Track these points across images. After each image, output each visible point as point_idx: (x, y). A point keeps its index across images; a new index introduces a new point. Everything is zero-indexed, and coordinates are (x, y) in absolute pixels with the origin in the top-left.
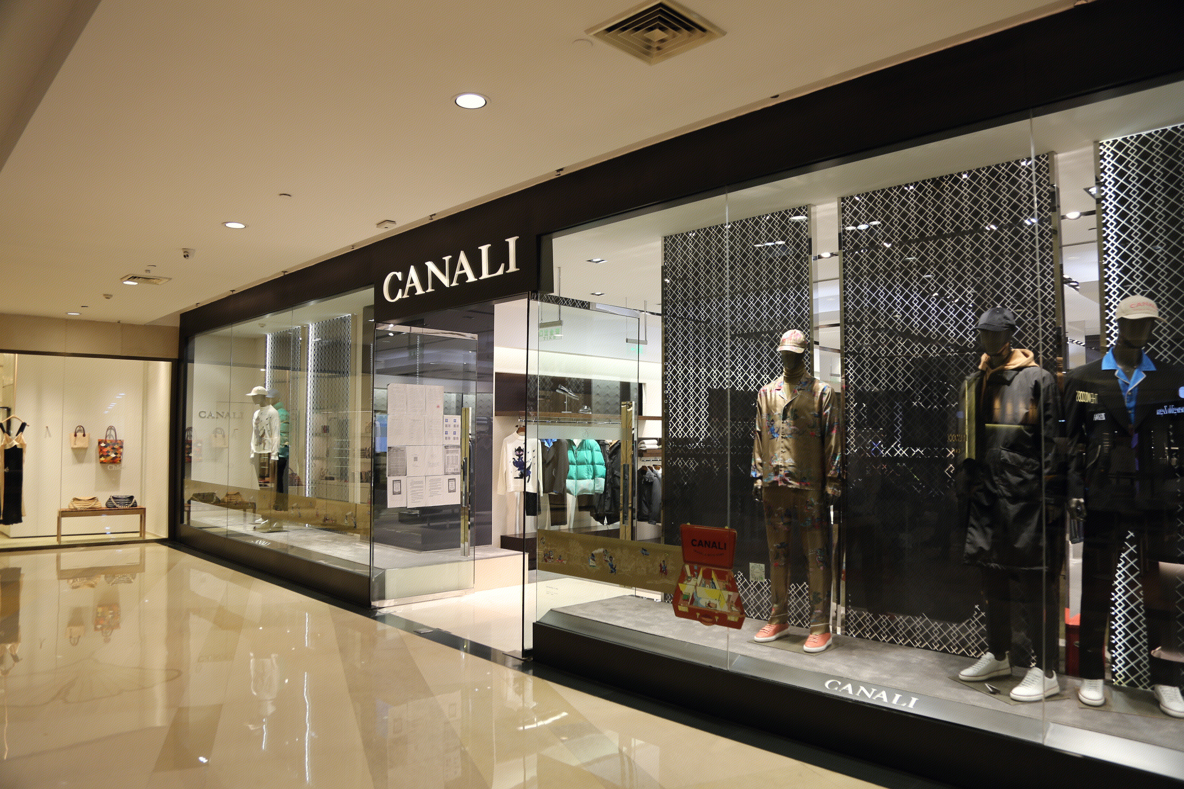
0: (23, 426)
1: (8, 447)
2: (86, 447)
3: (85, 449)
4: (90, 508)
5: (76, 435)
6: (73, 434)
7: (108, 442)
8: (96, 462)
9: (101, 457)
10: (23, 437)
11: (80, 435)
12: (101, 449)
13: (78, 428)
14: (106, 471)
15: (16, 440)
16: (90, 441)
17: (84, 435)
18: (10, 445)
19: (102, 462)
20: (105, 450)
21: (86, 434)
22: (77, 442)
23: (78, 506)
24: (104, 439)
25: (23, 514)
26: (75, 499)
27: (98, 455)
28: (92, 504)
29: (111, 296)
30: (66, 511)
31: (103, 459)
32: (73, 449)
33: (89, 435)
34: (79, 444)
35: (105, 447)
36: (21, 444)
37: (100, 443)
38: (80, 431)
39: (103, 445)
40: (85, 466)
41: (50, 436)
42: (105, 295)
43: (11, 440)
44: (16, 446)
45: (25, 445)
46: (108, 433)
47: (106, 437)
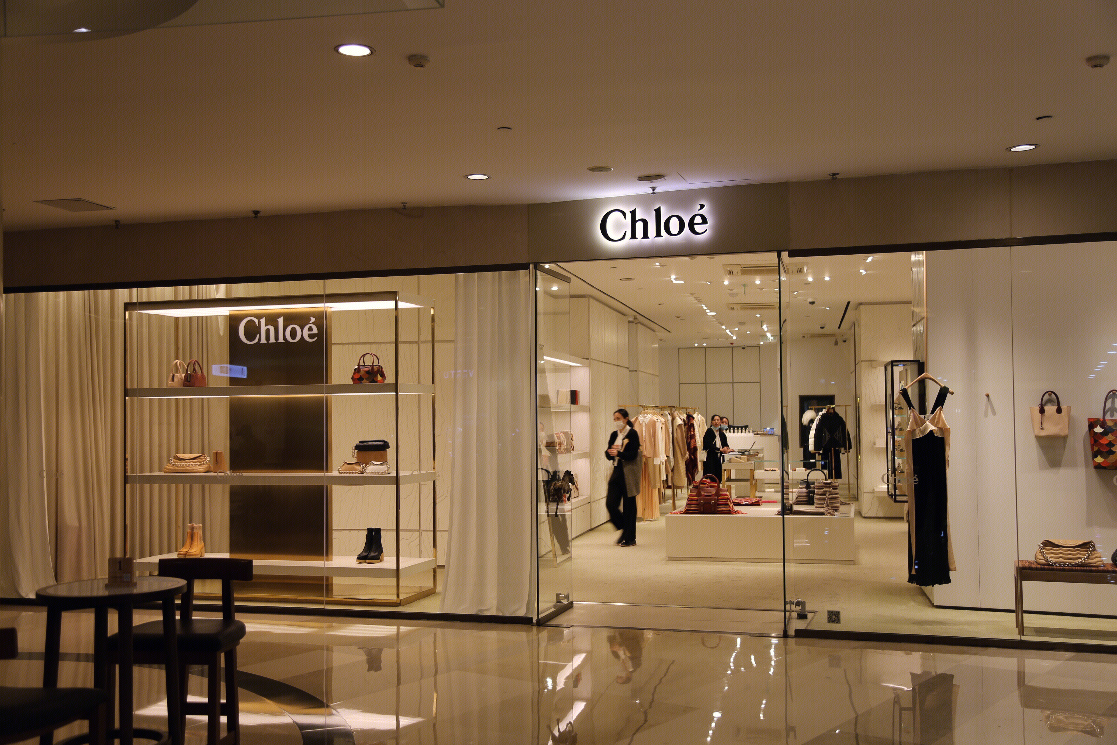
0: (943, 394)
1: (919, 436)
2: (1063, 434)
3: (1064, 438)
4: (1078, 565)
5: (1042, 411)
6: (1037, 409)
7: (1110, 424)
8: (1087, 466)
9: (1095, 456)
10: (943, 416)
11: (1050, 409)
12: (1095, 438)
13: (1047, 397)
14: (1107, 483)
15: (932, 422)
16: (1071, 422)
17: (1059, 411)
18: (922, 432)
19: (1098, 467)
20: (1105, 441)
21: (1063, 407)
22: (1045, 425)
23: (1054, 557)
24: (1100, 417)
25: (951, 567)
26: (1048, 544)
27: (1090, 454)
28: (1082, 557)
29: (1106, 58)
30: (1030, 569)
31: (1099, 460)
32: (1038, 438)
33: (1069, 409)
34: (1051, 429)
35: (1104, 434)
36: (940, 429)
37: (1092, 424)
38: (1050, 401)
39: (1098, 430)
40: (1063, 472)
41: (994, 413)
42: (1089, 59)
43: (923, 422)
44: (931, 431)
45: (948, 430)
46: (1109, 405)
47: (1105, 413)
